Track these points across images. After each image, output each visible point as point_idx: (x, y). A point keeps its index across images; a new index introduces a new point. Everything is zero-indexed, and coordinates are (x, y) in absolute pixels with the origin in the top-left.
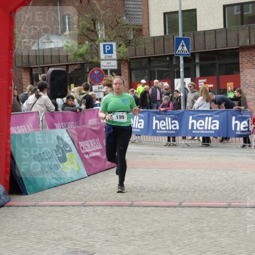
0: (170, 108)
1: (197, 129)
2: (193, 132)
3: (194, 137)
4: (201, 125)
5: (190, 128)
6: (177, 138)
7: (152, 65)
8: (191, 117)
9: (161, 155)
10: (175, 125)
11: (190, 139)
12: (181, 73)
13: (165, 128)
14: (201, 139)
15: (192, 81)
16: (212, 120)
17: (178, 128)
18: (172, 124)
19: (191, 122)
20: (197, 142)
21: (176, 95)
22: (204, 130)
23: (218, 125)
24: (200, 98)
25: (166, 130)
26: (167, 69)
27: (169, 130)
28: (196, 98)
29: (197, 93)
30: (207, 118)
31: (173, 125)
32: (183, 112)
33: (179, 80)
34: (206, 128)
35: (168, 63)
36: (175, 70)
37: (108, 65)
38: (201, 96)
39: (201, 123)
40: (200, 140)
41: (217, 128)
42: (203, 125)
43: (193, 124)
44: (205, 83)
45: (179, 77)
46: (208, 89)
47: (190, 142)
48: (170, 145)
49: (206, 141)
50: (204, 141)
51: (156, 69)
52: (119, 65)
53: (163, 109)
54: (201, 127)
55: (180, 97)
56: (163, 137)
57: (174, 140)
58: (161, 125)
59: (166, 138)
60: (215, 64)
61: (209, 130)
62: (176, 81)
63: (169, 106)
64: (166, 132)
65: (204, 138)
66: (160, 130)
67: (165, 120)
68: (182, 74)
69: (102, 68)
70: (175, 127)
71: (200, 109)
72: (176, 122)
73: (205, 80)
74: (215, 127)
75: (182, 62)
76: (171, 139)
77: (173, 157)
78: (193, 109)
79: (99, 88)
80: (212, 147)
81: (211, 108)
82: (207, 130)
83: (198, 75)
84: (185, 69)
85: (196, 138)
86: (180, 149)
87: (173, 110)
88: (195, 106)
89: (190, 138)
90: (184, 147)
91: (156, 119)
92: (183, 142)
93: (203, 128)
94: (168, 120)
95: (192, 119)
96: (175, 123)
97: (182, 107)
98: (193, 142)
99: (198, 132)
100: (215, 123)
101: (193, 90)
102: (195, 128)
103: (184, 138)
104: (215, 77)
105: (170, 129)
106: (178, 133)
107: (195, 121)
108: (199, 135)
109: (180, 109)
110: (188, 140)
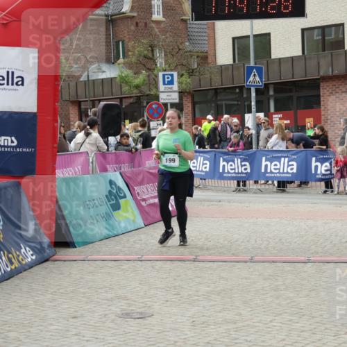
0: (240, 147)
1: (271, 172)
2: (267, 175)
3: (268, 181)
4: (276, 167)
5: (263, 170)
6: (247, 182)
7: (219, 98)
8: (264, 158)
9: (229, 202)
10: (245, 167)
11: (263, 184)
12: (253, 107)
13: (233, 171)
14: (276, 183)
15: (265, 116)
16: (288, 162)
17: (249, 171)
18: (242, 166)
19: (264, 163)
20: (271, 186)
21: (246, 132)
22: (279, 173)
23: (295, 167)
24: (275, 137)
25: (235, 173)
26: (236, 103)
27: (238, 173)
28: (270, 136)
30: (283, 159)
31: (243, 168)
32: (255, 152)
33: (250, 115)
34: (281, 171)
35: (237, 96)
36: (246, 103)
37: (168, 98)
38: (276, 133)
39: (276, 165)
40: (274, 185)
41: (295, 171)
42: (278, 167)
43: (266, 166)
44: (280, 119)
45: (250, 111)
46: (283, 125)
47: (263, 186)
48: (240, 190)
49: (282, 185)
50: (279, 186)
51: (224, 102)
52: (181, 98)
53: (232, 148)
54: (275, 169)
55: (252, 134)
56: (232, 181)
57: (244, 185)
58: (229, 167)
59: (236, 182)
60: (292, 97)
61: (285, 173)
62: (247, 116)
63: (238, 145)
64: (234, 175)
65: (279, 182)
66: (228, 173)
67: (233, 161)
68: (254, 109)
69: (162, 101)
70: (246, 169)
71: (274, 149)
72: (247, 164)
73: (280, 116)
74: (292, 169)
75: (253, 94)
76: (241, 184)
77: (243, 205)
78: (266, 149)
79: (158, 125)
80: (288, 193)
81: (287, 148)
82: (283, 173)
83: (272, 110)
84: (257, 102)
85: (270, 182)
86: (251, 195)
87: (244, 150)
88: (269, 145)
89: (263, 182)
90: (256, 193)
91: (224, 160)
92: (255, 187)
93: (278, 171)
94: (238, 161)
95: (266, 161)
96: (245, 165)
97: (254, 147)
98: (267, 187)
99: (273, 175)
100: (293, 165)
101: (267, 127)
102: (269, 171)
103: (256, 182)
104: (292, 111)
105: (240, 171)
106: (249, 176)
107: (268, 163)
108: (273, 179)
109: (252, 148)
110: (261, 184)
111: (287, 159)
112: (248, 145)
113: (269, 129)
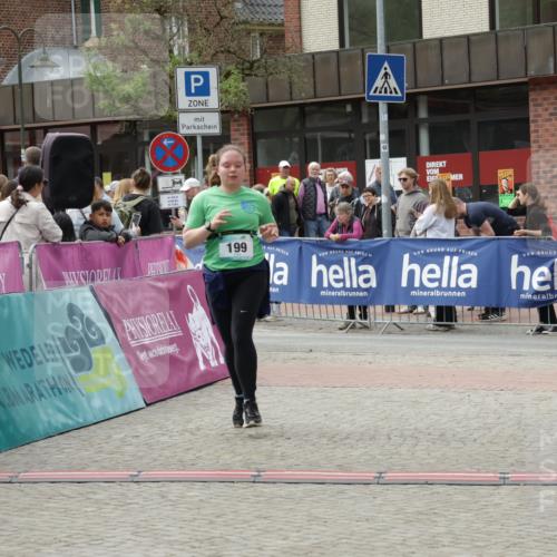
0: (355, 233)
1: (422, 287)
2: (413, 293)
3: (415, 307)
4: (432, 276)
5: (404, 283)
6: (371, 310)
7: (308, 125)
8: (406, 257)
9: (331, 352)
10: (366, 276)
11: (406, 313)
12: (382, 145)
13: (341, 285)
14: (432, 310)
15: (409, 165)
16: (459, 264)
17: (373, 284)
18: (359, 273)
19: (406, 268)
20: (422, 318)
22: (440, 288)
23: (474, 275)
24: (431, 208)
25: (344, 288)
26: (346, 135)
27: (352, 289)
28: (420, 208)
29: (421, 196)
30: (447, 259)
31: (362, 277)
32: (388, 243)
33: (376, 162)
34: (444, 284)
35: (349, 119)
36: (368, 137)
37: (197, 124)
38: (433, 202)
39: (432, 271)
40: (429, 315)
41: (473, 284)
42: (437, 275)
43: (411, 273)
44: (442, 170)
45: (376, 155)
46: (449, 184)
47: (405, 318)
48: (354, 327)
49: (446, 316)
50: (439, 317)
51: (319, 134)
52: (225, 124)
53: (337, 236)
54: (431, 280)
55: (380, 204)
56: (337, 307)
57: (364, 316)
58: (332, 277)
59: (345, 309)
60: (468, 122)
61: (453, 290)
62: (371, 165)
63: (350, 228)
64: (344, 294)
65: (439, 310)
66: (331, 288)
67: (341, 263)
68: (384, 148)
69: (183, 131)
70: (367, 281)
71: (430, 235)
72: (370, 268)
73: (442, 164)
74: (467, 280)
75: (384, 117)
76: (358, 312)
77: (363, 358)
78: (412, 236)
79: (174, 183)
80: (460, 332)
81: (457, 234)
82: (448, 289)
83: (425, 151)
84: (392, 134)
85: (420, 309)
86: (379, 337)
87: (362, 238)
89: (404, 308)
90: (389, 333)
91: (320, 261)
92: (387, 319)
93: (436, 284)
94: (350, 263)
95: (410, 262)
96: (366, 272)
97: (385, 232)
98: (413, 319)
99: (425, 294)
100: (469, 271)
101: (412, 189)
102: (417, 284)
103: (390, 309)
104: (469, 154)
105: (355, 285)
106: (374, 295)
107: (416, 267)
108: (426, 302)
109: (380, 235)
110: (400, 313)
111: (456, 259)
112: (373, 229)
113: (415, 192)
